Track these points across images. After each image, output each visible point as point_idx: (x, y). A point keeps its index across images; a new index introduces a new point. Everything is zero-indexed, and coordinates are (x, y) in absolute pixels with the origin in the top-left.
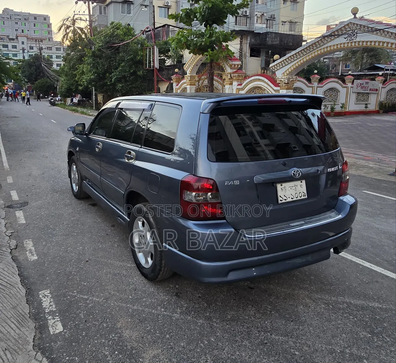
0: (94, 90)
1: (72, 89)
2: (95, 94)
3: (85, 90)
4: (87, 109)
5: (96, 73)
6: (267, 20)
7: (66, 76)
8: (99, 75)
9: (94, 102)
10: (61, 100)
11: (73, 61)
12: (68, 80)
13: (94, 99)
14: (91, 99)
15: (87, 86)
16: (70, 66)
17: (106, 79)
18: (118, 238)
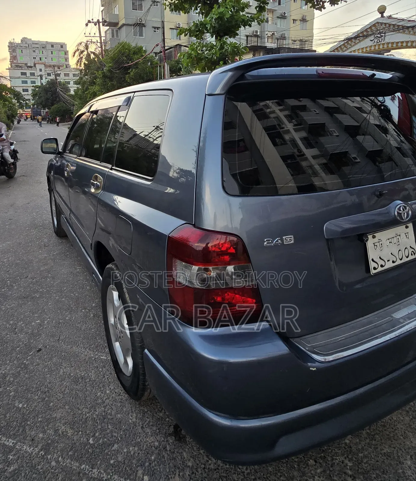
18: (97, 300)
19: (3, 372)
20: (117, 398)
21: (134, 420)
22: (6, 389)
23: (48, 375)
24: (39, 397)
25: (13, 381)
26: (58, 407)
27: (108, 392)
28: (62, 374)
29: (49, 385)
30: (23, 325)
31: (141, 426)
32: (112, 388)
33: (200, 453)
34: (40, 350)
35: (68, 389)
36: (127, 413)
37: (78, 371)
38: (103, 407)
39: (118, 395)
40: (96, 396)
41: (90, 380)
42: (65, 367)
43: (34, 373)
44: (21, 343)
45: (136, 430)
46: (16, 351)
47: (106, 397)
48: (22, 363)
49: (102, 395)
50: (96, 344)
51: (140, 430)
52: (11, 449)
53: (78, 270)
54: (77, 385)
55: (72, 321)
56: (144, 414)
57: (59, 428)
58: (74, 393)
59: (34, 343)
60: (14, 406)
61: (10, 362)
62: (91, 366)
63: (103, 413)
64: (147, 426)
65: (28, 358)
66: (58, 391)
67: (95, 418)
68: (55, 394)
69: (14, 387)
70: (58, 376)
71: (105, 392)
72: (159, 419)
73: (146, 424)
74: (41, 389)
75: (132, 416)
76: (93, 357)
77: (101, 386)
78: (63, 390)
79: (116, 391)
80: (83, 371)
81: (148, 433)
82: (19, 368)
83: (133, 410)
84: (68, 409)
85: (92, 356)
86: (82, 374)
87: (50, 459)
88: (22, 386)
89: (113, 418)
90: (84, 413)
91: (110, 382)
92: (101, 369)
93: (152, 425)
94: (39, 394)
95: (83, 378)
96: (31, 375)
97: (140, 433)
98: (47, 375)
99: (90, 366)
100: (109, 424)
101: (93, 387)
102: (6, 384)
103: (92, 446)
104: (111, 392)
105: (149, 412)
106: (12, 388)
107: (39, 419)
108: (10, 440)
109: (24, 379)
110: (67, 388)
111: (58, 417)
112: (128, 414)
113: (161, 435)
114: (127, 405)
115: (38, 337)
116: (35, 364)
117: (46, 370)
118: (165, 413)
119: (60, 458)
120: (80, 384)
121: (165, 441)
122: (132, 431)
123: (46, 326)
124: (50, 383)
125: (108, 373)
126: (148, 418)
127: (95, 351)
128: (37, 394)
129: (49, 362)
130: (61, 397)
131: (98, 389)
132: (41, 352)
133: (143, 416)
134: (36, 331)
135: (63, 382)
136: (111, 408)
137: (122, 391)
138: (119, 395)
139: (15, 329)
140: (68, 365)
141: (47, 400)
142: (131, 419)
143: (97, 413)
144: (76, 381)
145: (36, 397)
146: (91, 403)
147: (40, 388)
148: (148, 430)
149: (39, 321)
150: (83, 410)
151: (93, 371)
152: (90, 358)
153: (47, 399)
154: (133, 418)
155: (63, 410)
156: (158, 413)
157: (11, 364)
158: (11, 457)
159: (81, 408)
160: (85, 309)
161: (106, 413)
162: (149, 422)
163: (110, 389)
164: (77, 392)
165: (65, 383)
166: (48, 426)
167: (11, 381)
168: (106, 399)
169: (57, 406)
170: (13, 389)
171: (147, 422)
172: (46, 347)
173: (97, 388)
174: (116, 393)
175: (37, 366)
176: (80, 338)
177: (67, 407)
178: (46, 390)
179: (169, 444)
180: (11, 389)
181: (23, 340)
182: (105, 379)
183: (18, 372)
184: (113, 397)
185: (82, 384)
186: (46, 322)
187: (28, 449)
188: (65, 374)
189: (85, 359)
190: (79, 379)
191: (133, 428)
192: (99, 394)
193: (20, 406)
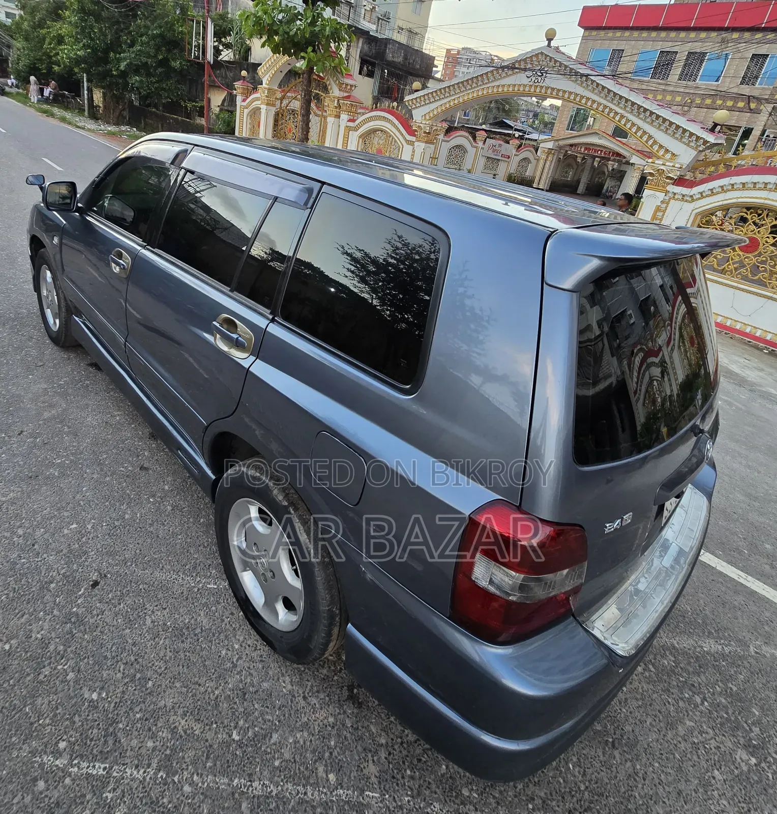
0: (85, 79)
1: (40, 70)
2: (88, 88)
3: (66, 76)
4: (72, 113)
5: (88, 46)
6: (379, 19)
7: (26, 39)
8: (94, 50)
9: (86, 102)
10: (17, 86)
11: (39, 12)
12: (32, 50)
13: (86, 95)
14: (79, 96)
15: (71, 70)
16: (34, 23)
17: (110, 63)
18: (169, 479)
19: (39, 636)
20: (254, 654)
21: (289, 687)
22: (55, 668)
23: (128, 631)
24: (123, 674)
25: (65, 651)
26: (163, 686)
27: (237, 646)
28: (151, 626)
29: (134, 649)
30: (45, 536)
31: (302, 695)
32: (241, 639)
33: (391, 722)
34: (96, 584)
35: (171, 651)
36: (276, 678)
37: (177, 616)
38: (237, 674)
39: (253, 649)
40: (220, 656)
41: (202, 629)
42: (153, 612)
43: (99, 629)
44: (54, 574)
45: (297, 703)
46: (50, 591)
47: (237, 656)
48: (71, 613)
49: (230, 653)
50: (193, 562)
51: (303, 703)
52: (104, 781)
53: (118, 418)
54: (183, 642)
55: (138, 521)
56: (301, 674)
57: (177, 724)
58: (182, 656)
59: (80, 570)
60: (83, 700)
61: (46, 614)
62: (196, 604)
63: (241, 685)
64: (310, 694)
65: (79, 602)
66: (154, 657)
67: (229, 696)
68: (150, 665)
69: (71, 663)
70: (145, 630)
71: (233, 647)
72: (324, 679)
73: (307, 691)
74: (121, 659)
75: (284, 682)
76: (194, 587)
77: (222, 637)
78: (162, 654)
79: (249, 642)
80: (186, 614)
81: (315, 704)
82: (66, 623)
83: (284, 672)
84: (181, 687)
85: (193, 585)
86: (185, 619)
87: (179, 782)
88: (85, 657)
89: (257, 691)
90: (209, 689)
91: (234, 629)
92: (214, 608)
93: (318, 692)
94: (121, 669)
95: (188, 627)
96: (95, 634)
97: (303, 708)
98: (123, 630)
99: (193, 604)
100: (255, 702)
101: (211, 641)
102: (53, 659)
103: (240, 744)
104: (241, 646)
105: (307, 671)
106: (66, 664)
107: (138, 716)
108: (97, 765)
109: (84, 643)
110: (168, 650)
111: (169, 705)
112: (278, 679)
113: (333, 704)
114: (272, 665)
115: (83, 559)
116: (95, 612)
117: (119, 621)
118: (330, 667)
119: (195, 778)
120: (186, 638)
121: (342, 713)
122: (291, 707)
123: (92, 535)
124: (134, 644)
125: (227, 613)
126: (308, 681)
127: (194, 575)
128: (118, 669)
129: (120, 604)
130: (163, 669)
131: (219, 644)
132: (99, 587)
133: (300, 679)
134: (77, 546)
135: (157, 639)
136: (250, 673)
137: (258, 641)
138: (256, 649)
139: (33, 545)
140: (157, 606)
141: (139, 679)
142: (284, 687)
143: (230, 686)
144: (179, 633)
145: (119, 675)
146: (215, 670)
147: (119, 658)
148: (314, 701)
149: (74, 526)
150: (207, 685)
151: (202, 613)
152: (190, 590)
153: (138, 676)
154: (286, 685)
155: (173, 691)
156: (320, 671)
157: (48, 617)
158: (110, 796)
159: (202, 681)
160: (153, 496)
161: (246, 684)
162: (312, 686)
163: (239, 640)
164: (187, 654)
165: (161, 642)
166: (156, 725)
167: (61, 652)
168: (237, 661)
169: (161, 685)
170: (70, 666)
171: (309, 687)
172: (105, 576)
173: (217, 641)
174: (249, 646)
175: (100, 617)
176: (162, 554)
177: (178, 685)
178: (133, 658)
179: (348, 717)
180: (66, 667)
181: (55, 567)
182: (226, 624)
183: (68, 633)
184: (247, 654)
185: (191, 638)
186: (89, 527)
187: (135, 773)
188: (156, 624)
189: (182, 593)
190: (184, 631)
191: (292, 702)
192: (224, 652)
193: (95, 696)
